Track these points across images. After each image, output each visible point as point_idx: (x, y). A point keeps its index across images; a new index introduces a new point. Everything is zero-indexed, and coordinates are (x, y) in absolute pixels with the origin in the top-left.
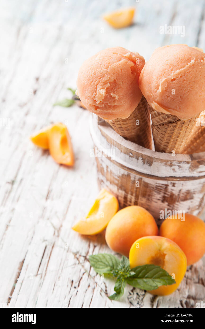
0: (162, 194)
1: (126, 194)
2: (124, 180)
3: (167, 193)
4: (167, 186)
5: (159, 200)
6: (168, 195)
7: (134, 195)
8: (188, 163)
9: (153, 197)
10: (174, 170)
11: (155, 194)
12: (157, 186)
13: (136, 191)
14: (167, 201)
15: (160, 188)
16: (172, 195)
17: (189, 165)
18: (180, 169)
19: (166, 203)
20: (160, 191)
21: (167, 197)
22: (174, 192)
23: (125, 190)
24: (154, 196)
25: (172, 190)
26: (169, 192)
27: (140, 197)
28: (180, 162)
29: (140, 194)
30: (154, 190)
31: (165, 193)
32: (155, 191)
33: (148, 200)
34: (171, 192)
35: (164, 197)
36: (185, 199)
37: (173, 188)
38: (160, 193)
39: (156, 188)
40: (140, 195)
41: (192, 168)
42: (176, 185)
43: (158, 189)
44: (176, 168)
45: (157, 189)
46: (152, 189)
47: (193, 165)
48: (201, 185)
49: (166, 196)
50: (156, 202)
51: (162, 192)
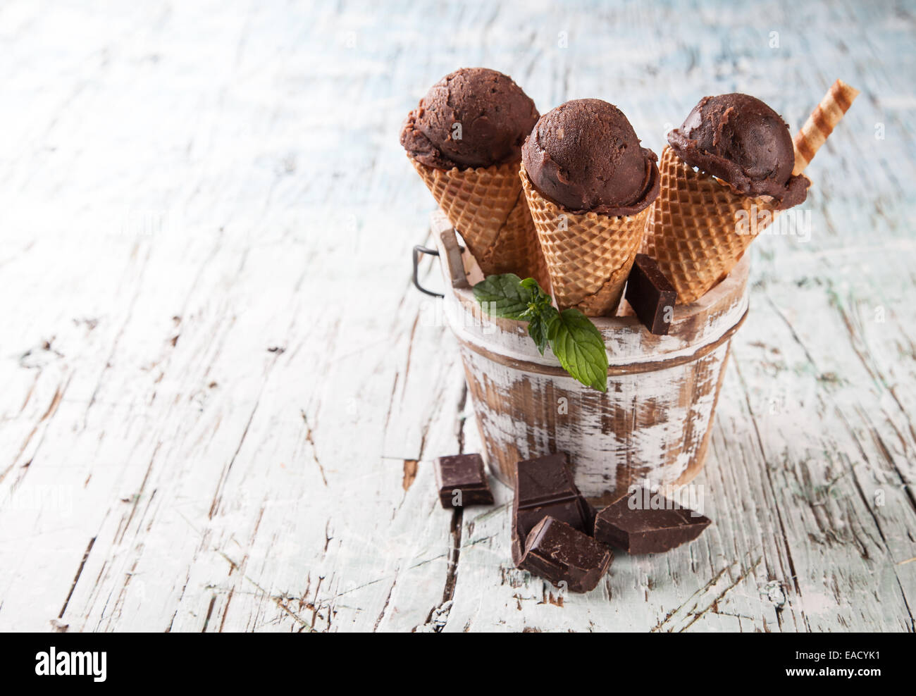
0: (600, 414)
1: (529, 427)
2: (519, 394)
3: (609, 409)
5: (595, 427)
6: (611, 413)
7: (545, 425)
9: (583, 423)
11: (585, 416)
12: (584, 394)
13: (547, 415)
14: (612, 430)
15: (590, 398)
16: (620, 413)
19: (613, 435)
20: (594, 407)
21: (612, 420)
22: (623, 405)
23: (526, 420)
24: (584, 420)
25: (618, 400)
26: (612, 407)
27: (557, 428)
29: (556, 420)
30: (581, 404)
31: (604, 411)
32: (583, 407)
33: (574, 430)
34: (617, 405)
35: (604, 419)
36: (650, 422)
37: (618, 395)
38: (594, 409)
39: (584, 399)
40: (556, 424)
42: (622, 387)
45: (586, 402)
46: (576, 402)
49: (608, 415)
50: (591, 434)
51: (599, 408)
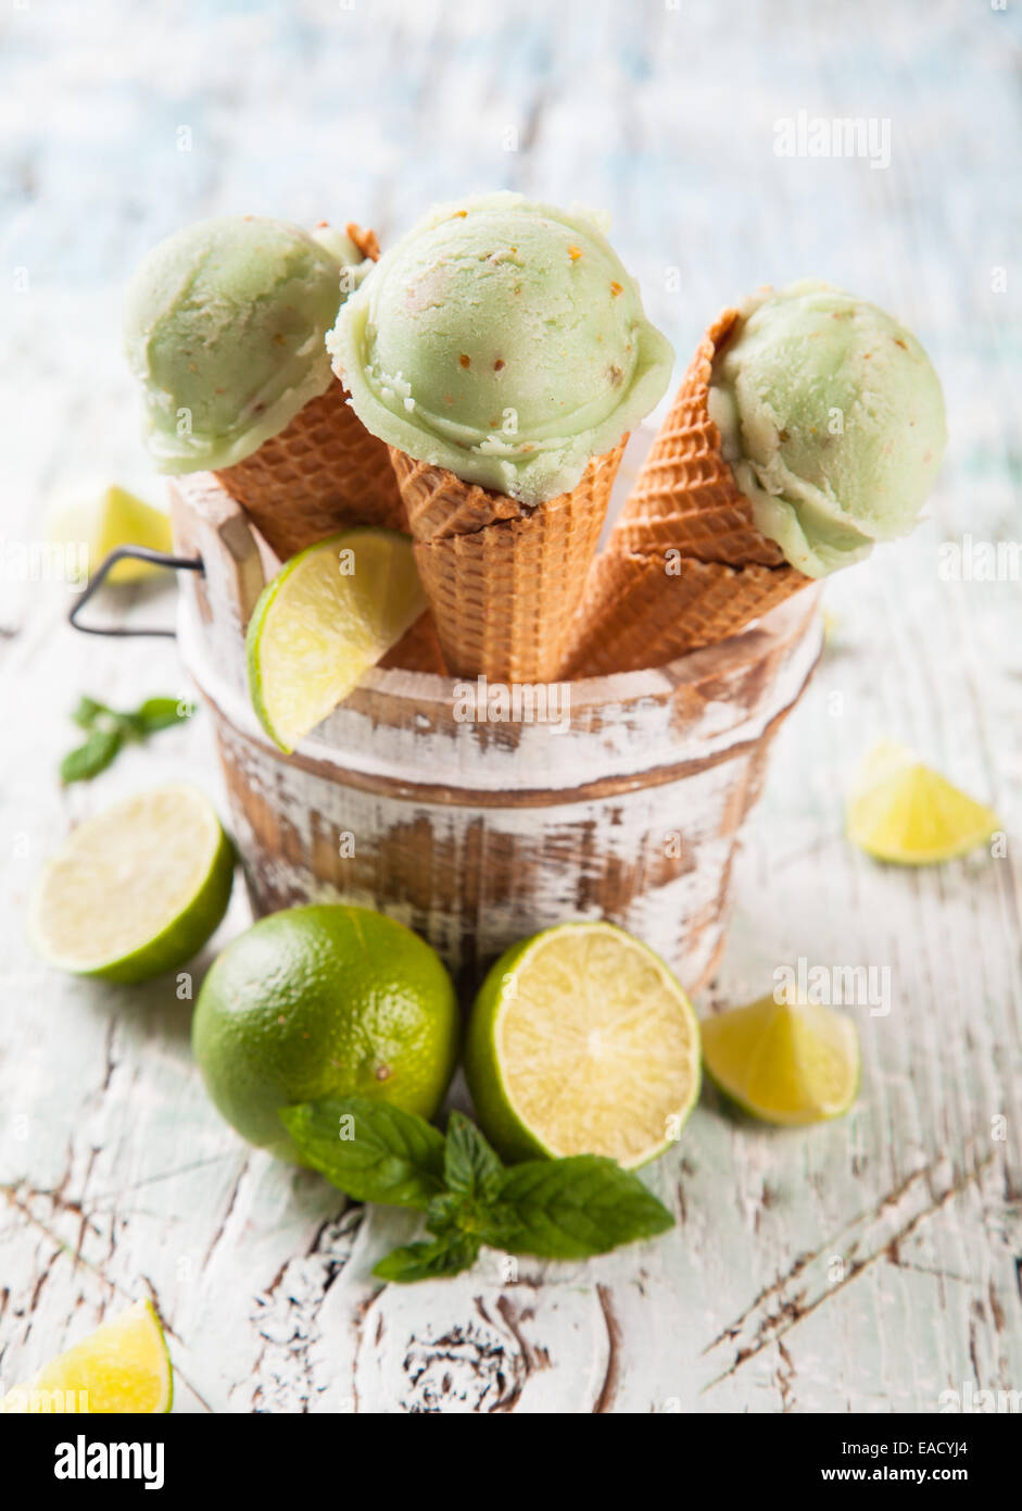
0: (575, 872)
3: (595, 861)
4: (589, 826)
5: (564, 901)
6: (598, 869)
8: (661, 700)
9: (539, 894)
10: (609, 745)
11: (546, 879)
12: (548, 838)
13: (463, 887)
14: (597, 902)
15: (561, 844)
16: (614, 868)
17: (666, 712)
18: (635, 734)
19: (596, 912)
20: (567, 860)
21: (596, 882)
22: (621, 852)
24: (543, 889)
25: (612, 842)
26: (599, 856)
27: (483, 909)
28: (630, 704)
29: (483, 893)
30: (540, 859)
31: (585, 865)
33: (517, 910)
34: (609, 852)
35: (583, 883)
36: (667, 876)
37: (614, 832)
38: (566, 866)
39: (547, 847)
40: (483, 901)
41: (681, 722)
42: (623, 817)
43: (554, 849)
44: (617, 733)
45: (552, 852)
46: (530, 855)
47: (682, 707)
48: (720, 800)
49: (591, 874)
51: (574, 863)
